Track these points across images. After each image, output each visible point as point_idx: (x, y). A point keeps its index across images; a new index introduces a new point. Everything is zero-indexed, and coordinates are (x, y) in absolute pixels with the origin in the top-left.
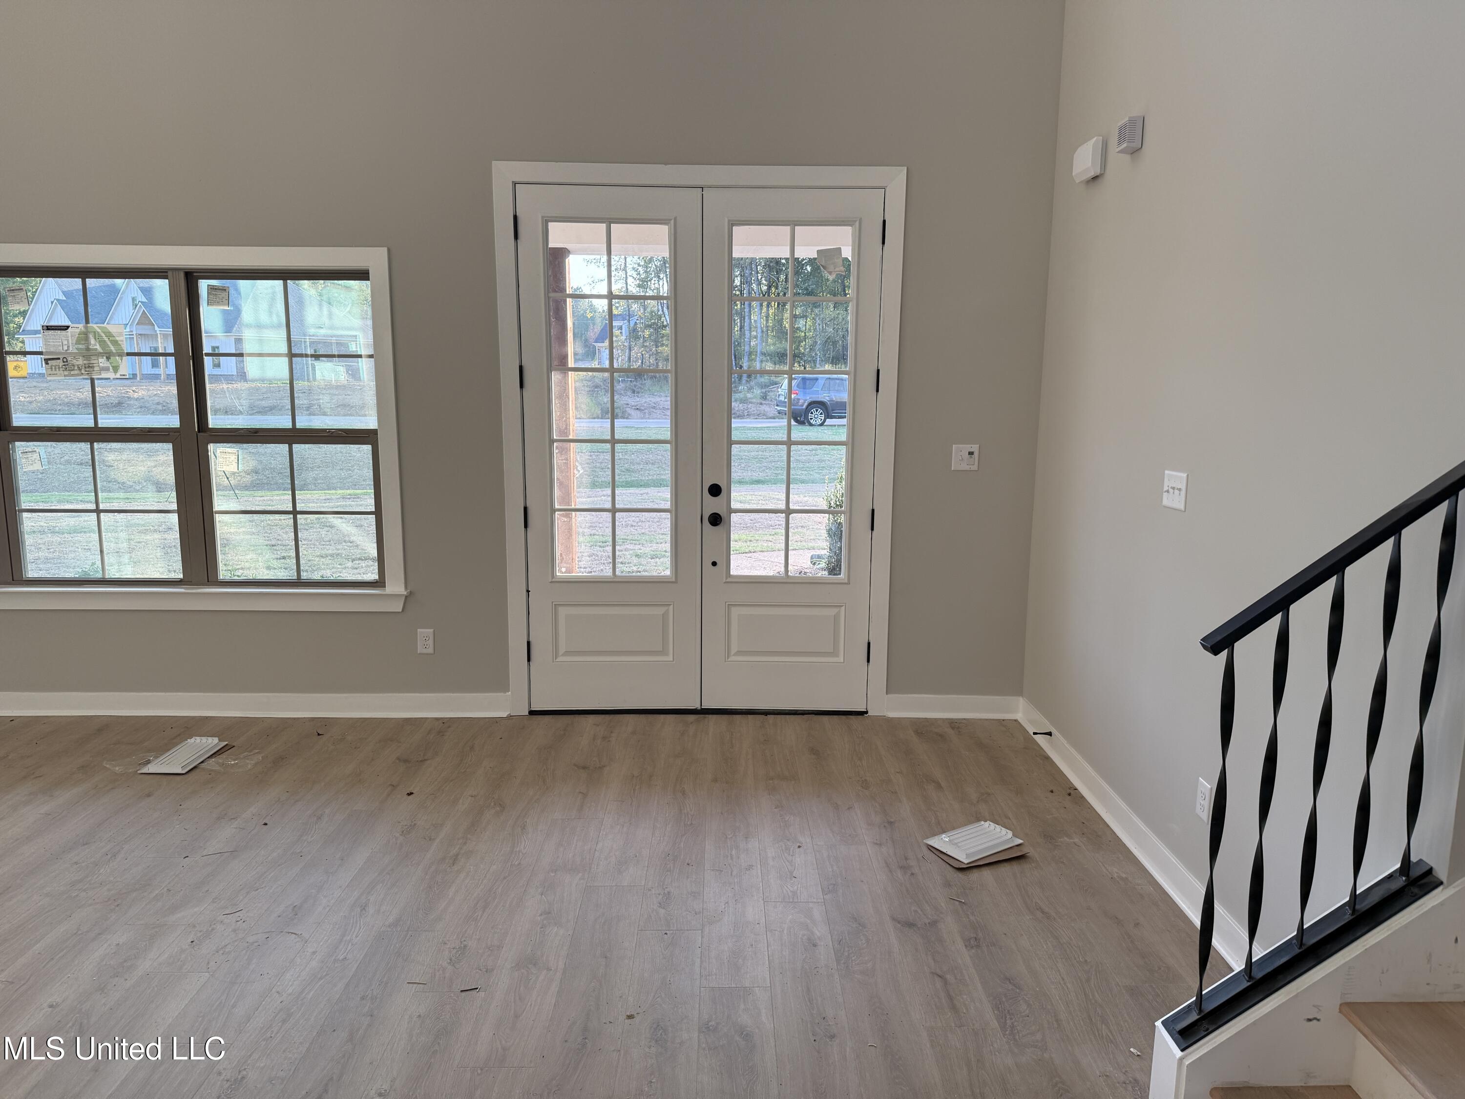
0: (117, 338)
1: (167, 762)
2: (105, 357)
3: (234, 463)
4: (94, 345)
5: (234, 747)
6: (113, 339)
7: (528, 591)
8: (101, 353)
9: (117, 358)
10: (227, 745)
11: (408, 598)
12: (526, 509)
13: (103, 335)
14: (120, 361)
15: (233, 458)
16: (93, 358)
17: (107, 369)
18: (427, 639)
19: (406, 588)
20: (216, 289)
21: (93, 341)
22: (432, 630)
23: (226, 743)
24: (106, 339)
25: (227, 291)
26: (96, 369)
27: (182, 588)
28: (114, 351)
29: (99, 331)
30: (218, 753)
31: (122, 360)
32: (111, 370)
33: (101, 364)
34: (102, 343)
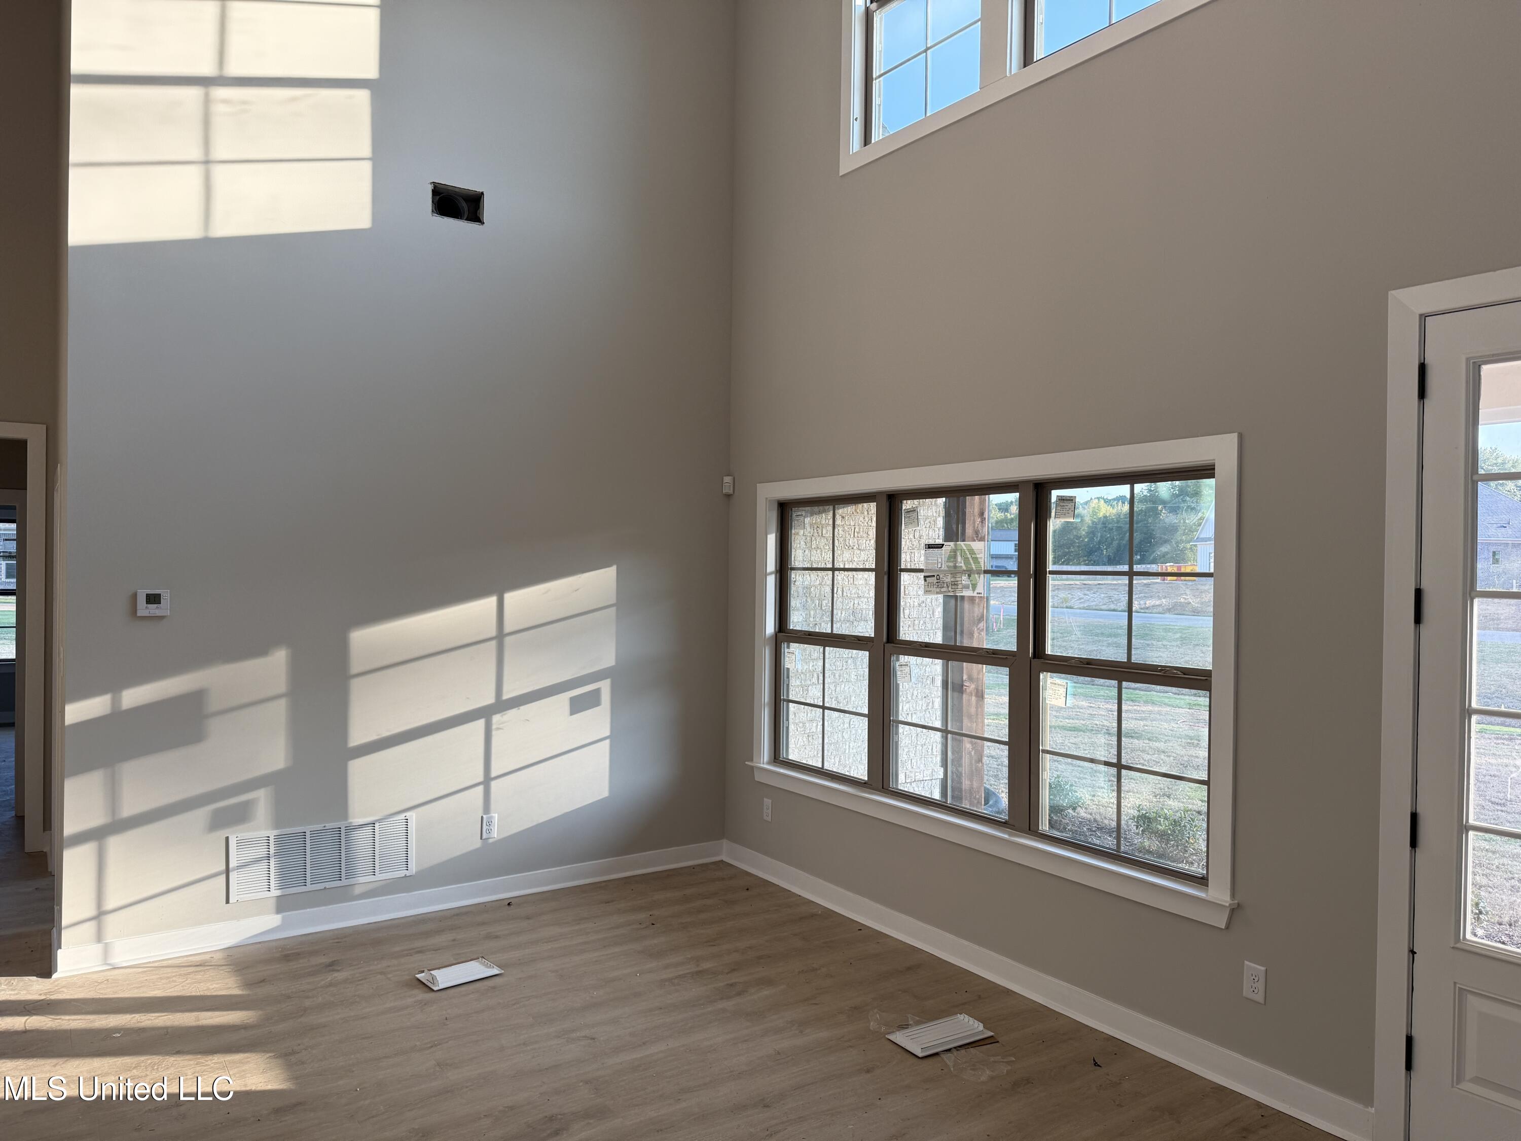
0: (978, 556)
1: (912, 1037)
2: (967, 575)
3: (1062, 697)
4: (961, 563)
5: (998, 1042)
6: (973, 556)
7: (1413, 952)
8: (964, 570)
9: (976, 575)
10: (992, 1036)
11: (1235, 911)
12: (1414, 817)
13: (967, 552)
14: (978, 579)
15: (1062, 691)
16: (959, 575)
17: (967, 587)
18: (1256, 979)
19: (1233, 895)
20: (1064, 500)
21: (959, 559)
22: (1263, 968)
23: (992, 1034)
24: (969, 556)
25: (1074, 501)
26: (960, 586)
27: (1004, 832)
28: (974, 569)
29: (965, 548)
30: (977, 1044)
31: (979, 577)
32: (971, 588)
33: (963, 582)
34: (966, 560)
